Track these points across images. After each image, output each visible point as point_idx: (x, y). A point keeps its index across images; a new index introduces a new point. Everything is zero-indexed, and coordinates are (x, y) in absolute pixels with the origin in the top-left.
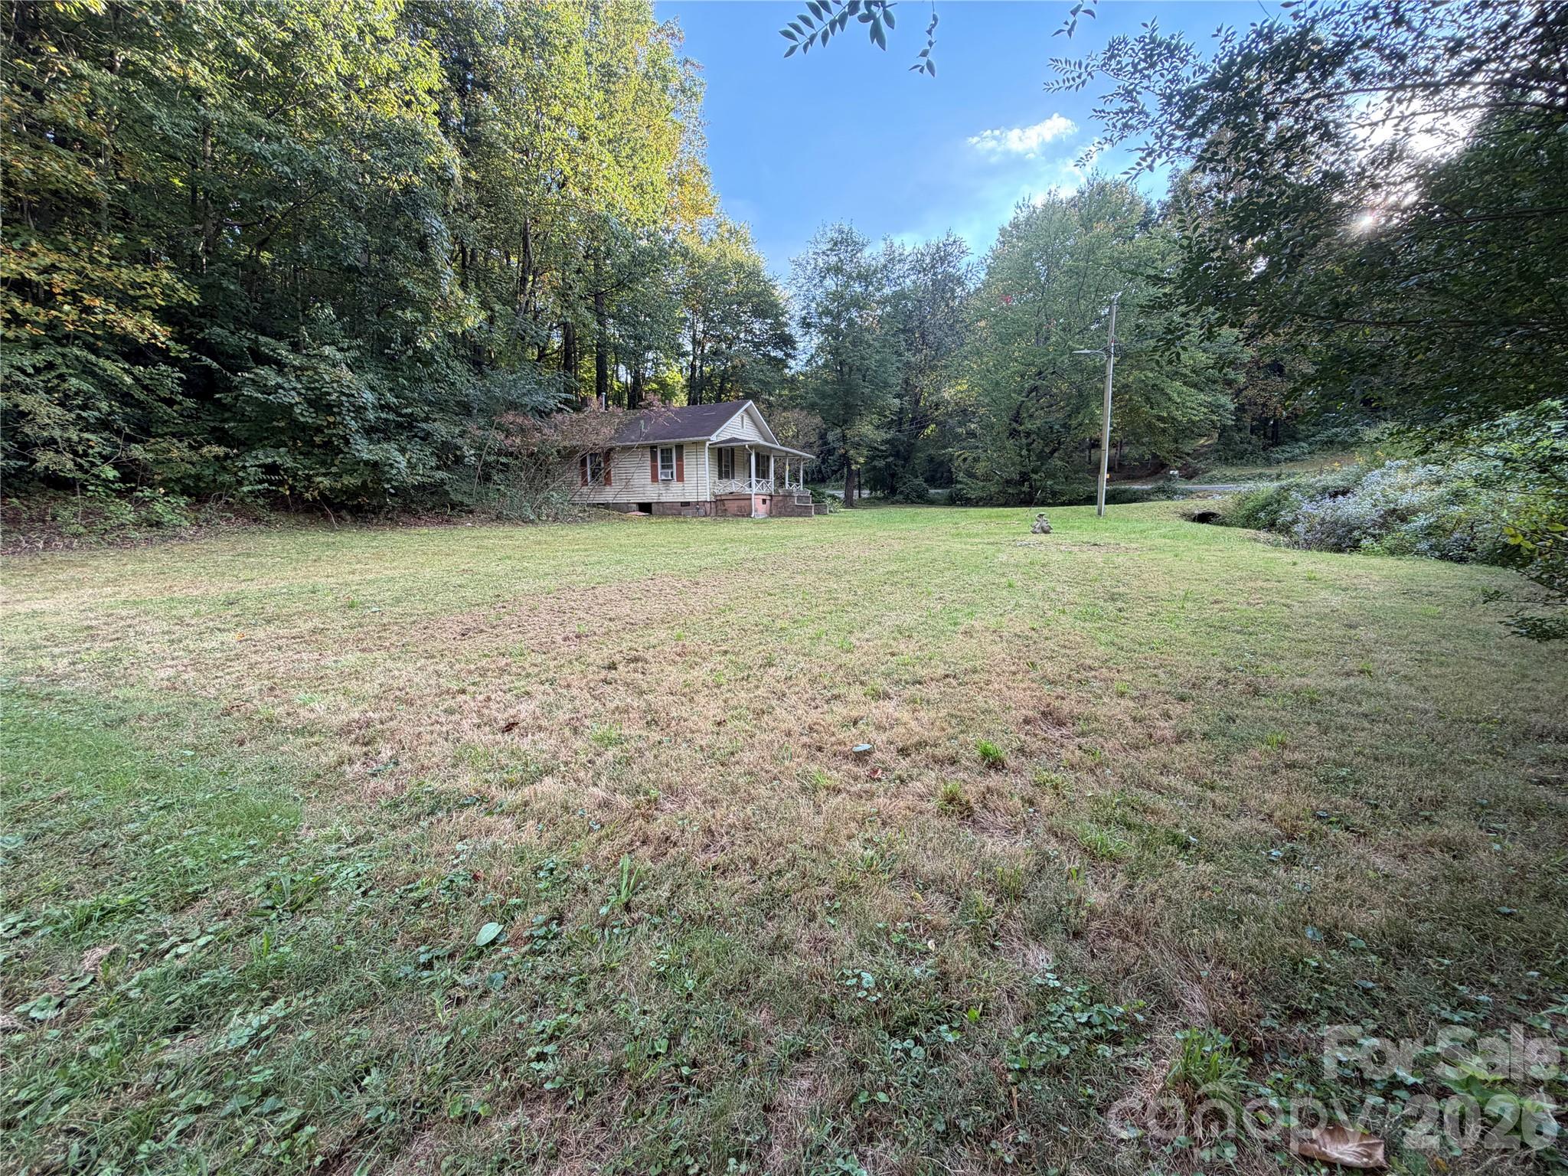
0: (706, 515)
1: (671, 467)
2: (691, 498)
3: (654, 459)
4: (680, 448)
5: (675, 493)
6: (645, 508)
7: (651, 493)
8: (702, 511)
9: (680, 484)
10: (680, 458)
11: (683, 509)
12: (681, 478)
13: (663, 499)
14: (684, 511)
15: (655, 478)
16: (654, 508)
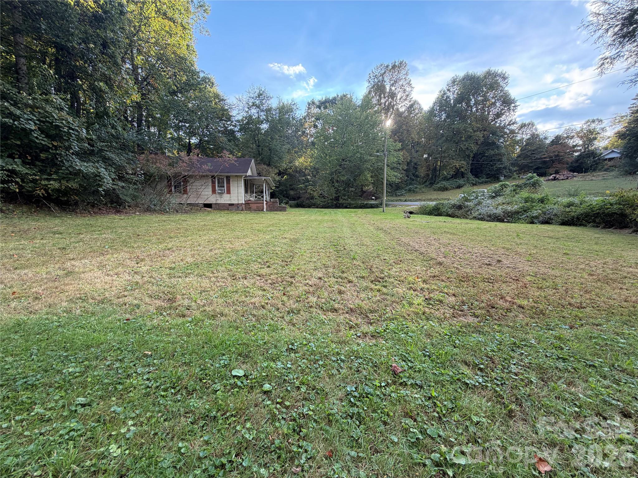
0: (242, 210)
1: (224, 187)
2: (235, 202)
3: (213, 183)
4: (228, 178)
5: (225, 199)
6: (209, 206)
7: (212, 200)
8: (241, 208)
9: (228, 195)
10: (228, 183)
11: (230, 207)
12: (229, 192)
13: (219, 202)
14: (231, 208)
15: (214, 191)
16: (213, 206)
